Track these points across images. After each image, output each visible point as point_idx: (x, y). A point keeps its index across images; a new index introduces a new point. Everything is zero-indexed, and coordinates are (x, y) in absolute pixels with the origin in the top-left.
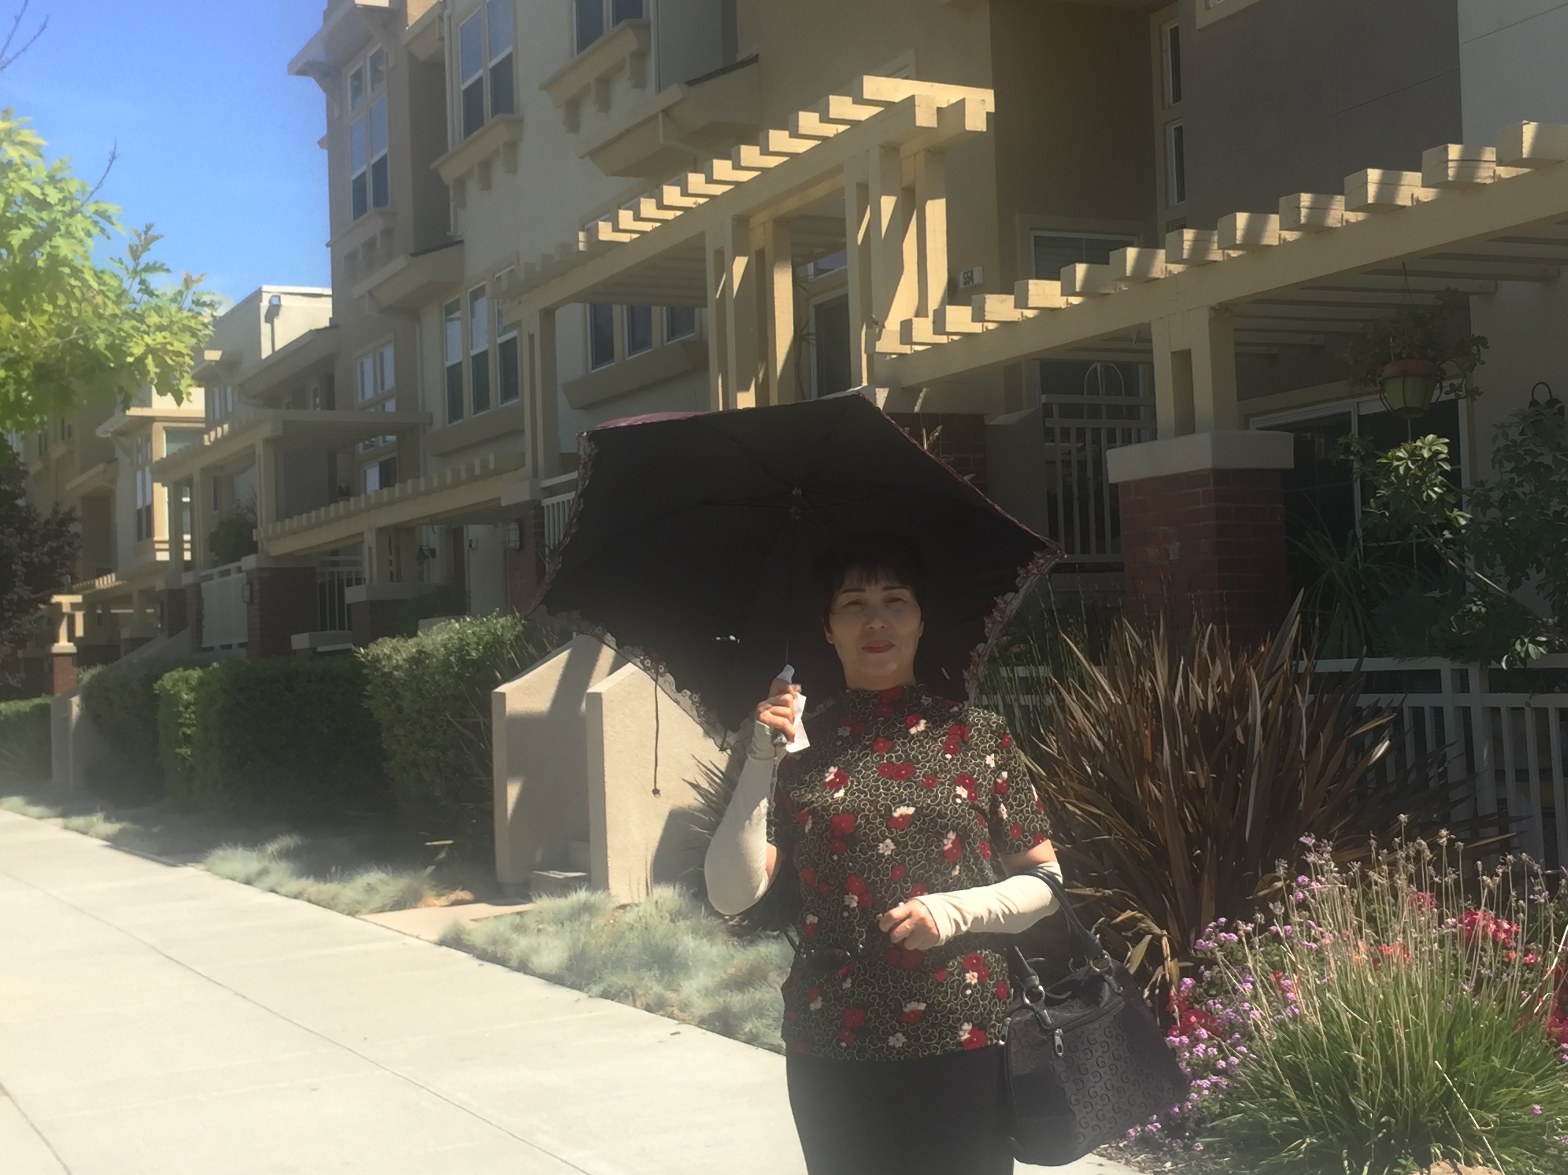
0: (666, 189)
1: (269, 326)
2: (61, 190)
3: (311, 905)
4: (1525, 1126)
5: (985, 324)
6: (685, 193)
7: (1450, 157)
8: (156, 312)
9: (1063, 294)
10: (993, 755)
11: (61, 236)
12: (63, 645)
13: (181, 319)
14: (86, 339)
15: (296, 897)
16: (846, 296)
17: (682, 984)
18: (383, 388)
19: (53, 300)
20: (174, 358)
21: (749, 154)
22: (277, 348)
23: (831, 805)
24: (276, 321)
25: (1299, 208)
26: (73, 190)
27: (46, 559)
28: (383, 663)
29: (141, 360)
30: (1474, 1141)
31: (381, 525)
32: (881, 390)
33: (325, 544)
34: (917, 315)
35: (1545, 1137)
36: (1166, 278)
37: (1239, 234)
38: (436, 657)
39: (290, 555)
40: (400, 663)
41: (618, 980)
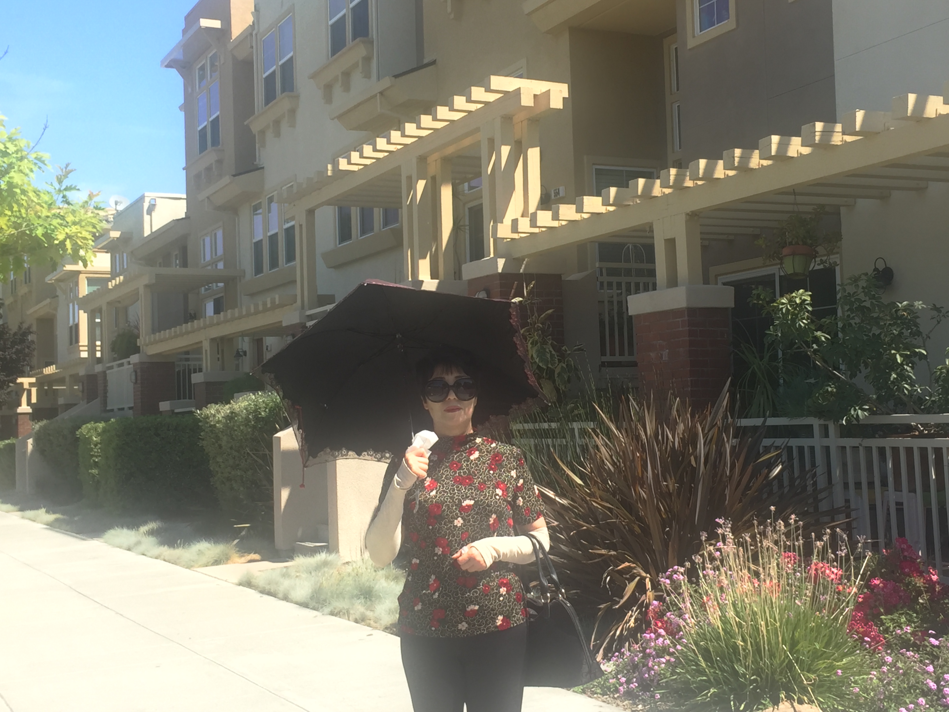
0: (378, 140)
1: (149, 216)
2: (16, 146)
3: (164, 562)
4: (833, 682)
5: (560, 222)
6: (389, 142)
7: (817, 130)
8: (72, 214)
9: (603, 205)
10: (515, 470)
11: (14, 171)
12: (24, 408)
13: (86, 218)
14: (31, 230)
15: (156, 558)
16: (482, 204)
17: (376, 607)
18: (216, 255)
19: (11, 209)
20: (82, 241)
21: (426, 120)
22: (154, 230)
23: (429, 499)
24: (153, 214)
25: (734, 157)
26: (22, 146)
27: (14, 356)
28: (211, 419)
29: (63, 243)
30: (804, 690)
31: (212, 337)
32: (501, 259)
33: (179, 348)
34: (522, 216)
35: (844, 688)
36: (661, 196)
37: (701, 172)
38: (241, 416)
39: (159, 355)
40: (220, 419)
41: (339, 605)
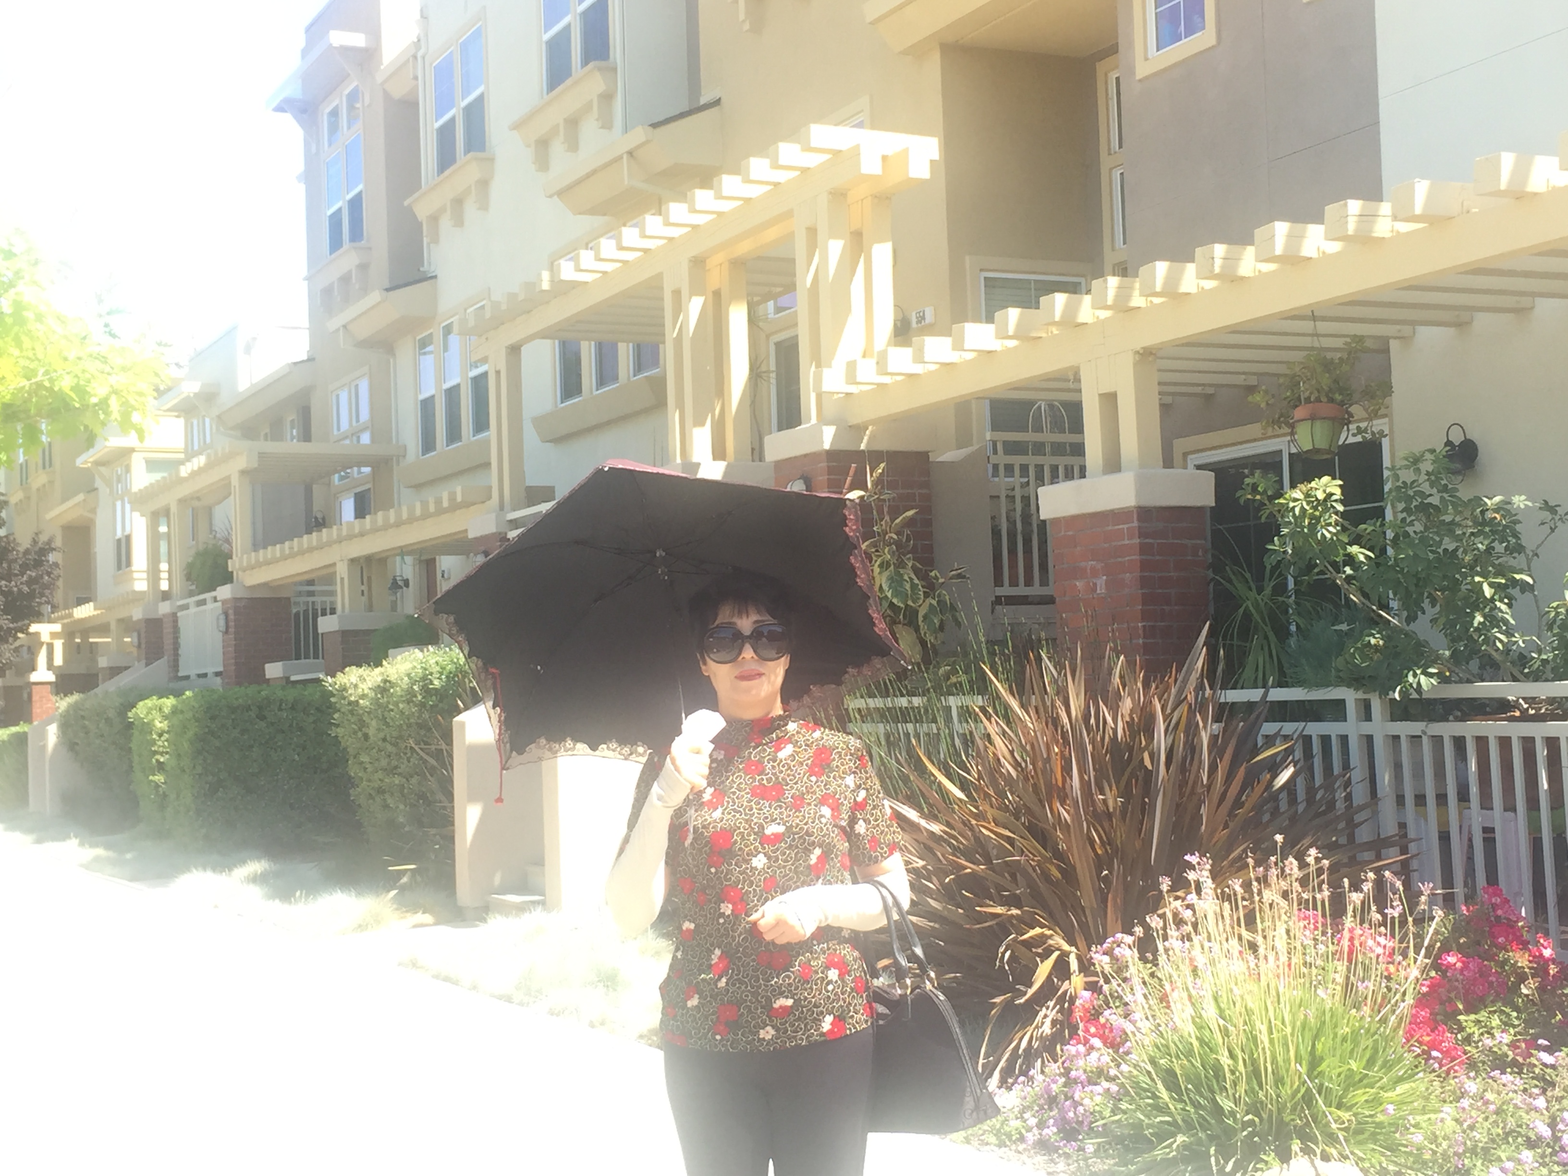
0: (625, 230)
1: (246, 357)
2: (27, 241)
4: (1380, 1125)
5: (927, 365)
6: (643, 235)
7: (1350, 213)
8: (119, 353)
9: (996, 338)
10: (852, 776)
11: (24, 284)
12: (42, 674)
13: (143, 361)
14: (52, 381)
16: (797, 336)
18: (358, 421)
19: (19, 345)
20: (137, 398)
21: (704, 198)
22: (254, 383)
23: (710, 823)
24: (253, 354)
25: (1213, 259)
27: (26, 589)
28: (350, 692)
29: (105, 401)
30: (1331, 1139)
31: (353, 556)
32: (829, 427)
33: (298, 574)
34: (864, 356)
35: (1397, 1135)
36: (1094, 323)
37: (1159, 282)
38: (400, 687)
39: (265, 585)
40: (366, 692)
